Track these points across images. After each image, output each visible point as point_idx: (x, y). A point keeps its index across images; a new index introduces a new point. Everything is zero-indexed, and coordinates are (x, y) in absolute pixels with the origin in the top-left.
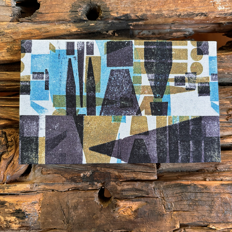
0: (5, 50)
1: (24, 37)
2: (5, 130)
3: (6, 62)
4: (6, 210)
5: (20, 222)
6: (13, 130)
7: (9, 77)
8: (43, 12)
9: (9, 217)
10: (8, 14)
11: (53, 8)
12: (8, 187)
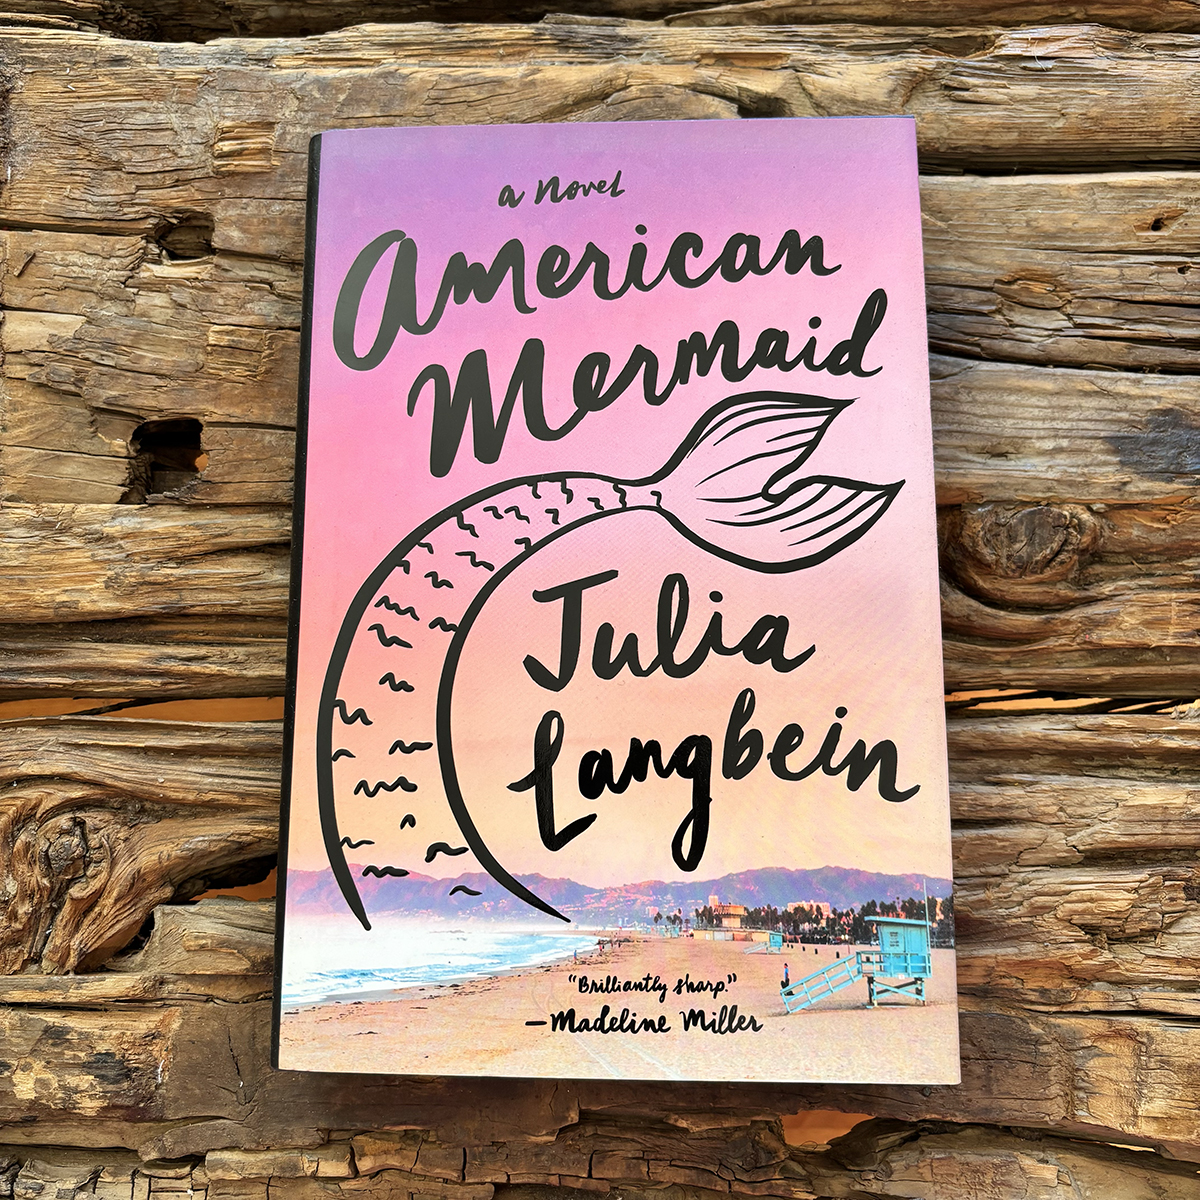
0: (99, 584)
1: (156, 548)
2: (84, 814)
3: (100, 617)
4: (69, 1053)
5: (108, 1092)
6: (108, 816)
7: (106, 659)
8: (218, 479)
9: (73, 1075)
10: (115, 477)
11: (244, 469)
12: (79, 983)
